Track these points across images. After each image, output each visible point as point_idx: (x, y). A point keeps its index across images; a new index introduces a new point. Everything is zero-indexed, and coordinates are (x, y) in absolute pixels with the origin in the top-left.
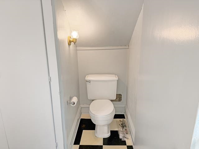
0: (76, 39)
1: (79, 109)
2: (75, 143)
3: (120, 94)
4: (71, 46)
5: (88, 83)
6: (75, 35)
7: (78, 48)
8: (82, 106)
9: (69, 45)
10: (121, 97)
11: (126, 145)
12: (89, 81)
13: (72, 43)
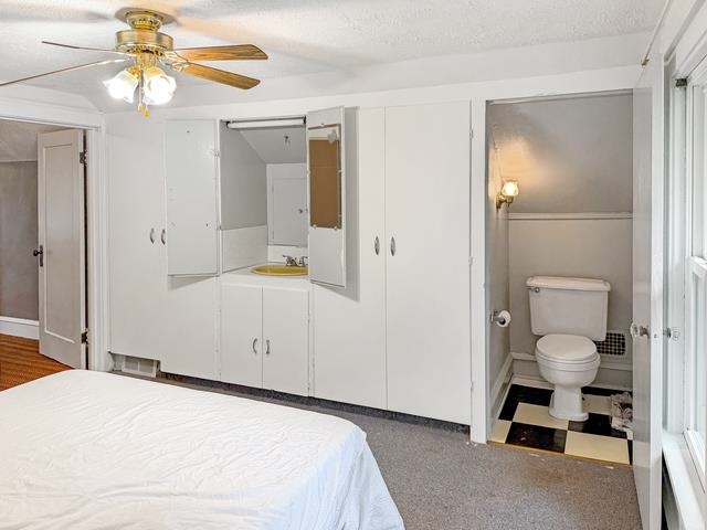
0: (512, 198)
1: (508, 361)
2: (502, 417)
3: (619, 335)
4: (500, 210)
5: (532, 294)
6: (511, 190)
7: (512, 216)
8: (515, 355)
9: (498, 207)
10: (624, 344)
11: (626, 438)
12: (537, 290)
13: (503, 204)
